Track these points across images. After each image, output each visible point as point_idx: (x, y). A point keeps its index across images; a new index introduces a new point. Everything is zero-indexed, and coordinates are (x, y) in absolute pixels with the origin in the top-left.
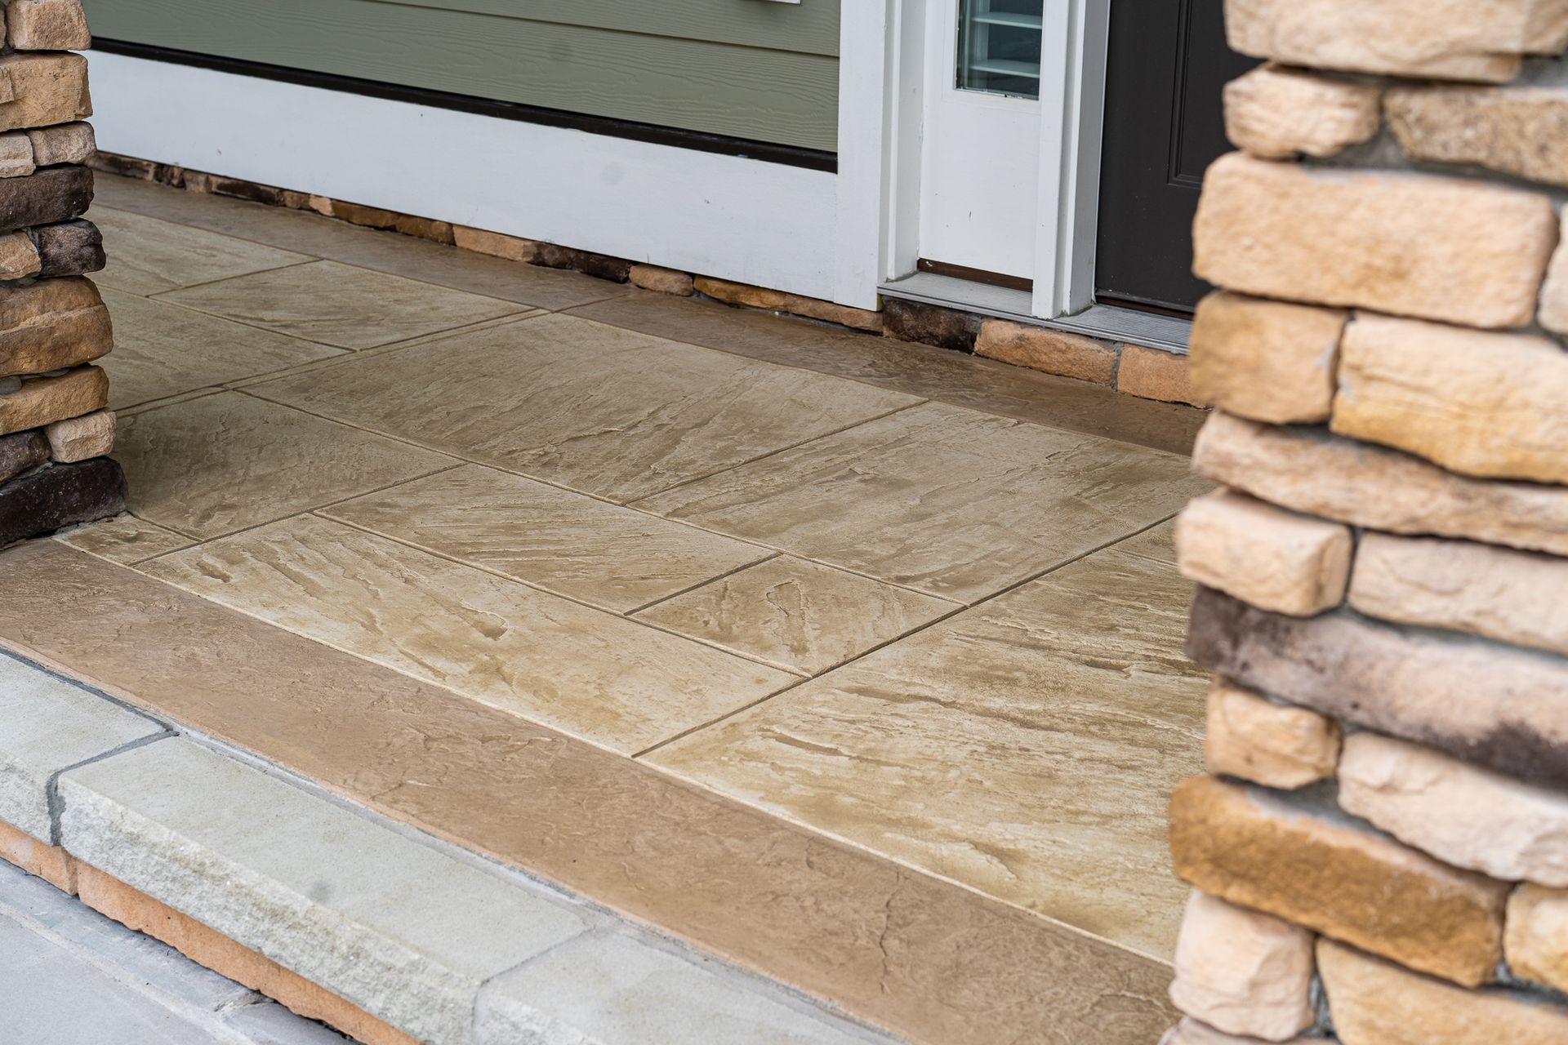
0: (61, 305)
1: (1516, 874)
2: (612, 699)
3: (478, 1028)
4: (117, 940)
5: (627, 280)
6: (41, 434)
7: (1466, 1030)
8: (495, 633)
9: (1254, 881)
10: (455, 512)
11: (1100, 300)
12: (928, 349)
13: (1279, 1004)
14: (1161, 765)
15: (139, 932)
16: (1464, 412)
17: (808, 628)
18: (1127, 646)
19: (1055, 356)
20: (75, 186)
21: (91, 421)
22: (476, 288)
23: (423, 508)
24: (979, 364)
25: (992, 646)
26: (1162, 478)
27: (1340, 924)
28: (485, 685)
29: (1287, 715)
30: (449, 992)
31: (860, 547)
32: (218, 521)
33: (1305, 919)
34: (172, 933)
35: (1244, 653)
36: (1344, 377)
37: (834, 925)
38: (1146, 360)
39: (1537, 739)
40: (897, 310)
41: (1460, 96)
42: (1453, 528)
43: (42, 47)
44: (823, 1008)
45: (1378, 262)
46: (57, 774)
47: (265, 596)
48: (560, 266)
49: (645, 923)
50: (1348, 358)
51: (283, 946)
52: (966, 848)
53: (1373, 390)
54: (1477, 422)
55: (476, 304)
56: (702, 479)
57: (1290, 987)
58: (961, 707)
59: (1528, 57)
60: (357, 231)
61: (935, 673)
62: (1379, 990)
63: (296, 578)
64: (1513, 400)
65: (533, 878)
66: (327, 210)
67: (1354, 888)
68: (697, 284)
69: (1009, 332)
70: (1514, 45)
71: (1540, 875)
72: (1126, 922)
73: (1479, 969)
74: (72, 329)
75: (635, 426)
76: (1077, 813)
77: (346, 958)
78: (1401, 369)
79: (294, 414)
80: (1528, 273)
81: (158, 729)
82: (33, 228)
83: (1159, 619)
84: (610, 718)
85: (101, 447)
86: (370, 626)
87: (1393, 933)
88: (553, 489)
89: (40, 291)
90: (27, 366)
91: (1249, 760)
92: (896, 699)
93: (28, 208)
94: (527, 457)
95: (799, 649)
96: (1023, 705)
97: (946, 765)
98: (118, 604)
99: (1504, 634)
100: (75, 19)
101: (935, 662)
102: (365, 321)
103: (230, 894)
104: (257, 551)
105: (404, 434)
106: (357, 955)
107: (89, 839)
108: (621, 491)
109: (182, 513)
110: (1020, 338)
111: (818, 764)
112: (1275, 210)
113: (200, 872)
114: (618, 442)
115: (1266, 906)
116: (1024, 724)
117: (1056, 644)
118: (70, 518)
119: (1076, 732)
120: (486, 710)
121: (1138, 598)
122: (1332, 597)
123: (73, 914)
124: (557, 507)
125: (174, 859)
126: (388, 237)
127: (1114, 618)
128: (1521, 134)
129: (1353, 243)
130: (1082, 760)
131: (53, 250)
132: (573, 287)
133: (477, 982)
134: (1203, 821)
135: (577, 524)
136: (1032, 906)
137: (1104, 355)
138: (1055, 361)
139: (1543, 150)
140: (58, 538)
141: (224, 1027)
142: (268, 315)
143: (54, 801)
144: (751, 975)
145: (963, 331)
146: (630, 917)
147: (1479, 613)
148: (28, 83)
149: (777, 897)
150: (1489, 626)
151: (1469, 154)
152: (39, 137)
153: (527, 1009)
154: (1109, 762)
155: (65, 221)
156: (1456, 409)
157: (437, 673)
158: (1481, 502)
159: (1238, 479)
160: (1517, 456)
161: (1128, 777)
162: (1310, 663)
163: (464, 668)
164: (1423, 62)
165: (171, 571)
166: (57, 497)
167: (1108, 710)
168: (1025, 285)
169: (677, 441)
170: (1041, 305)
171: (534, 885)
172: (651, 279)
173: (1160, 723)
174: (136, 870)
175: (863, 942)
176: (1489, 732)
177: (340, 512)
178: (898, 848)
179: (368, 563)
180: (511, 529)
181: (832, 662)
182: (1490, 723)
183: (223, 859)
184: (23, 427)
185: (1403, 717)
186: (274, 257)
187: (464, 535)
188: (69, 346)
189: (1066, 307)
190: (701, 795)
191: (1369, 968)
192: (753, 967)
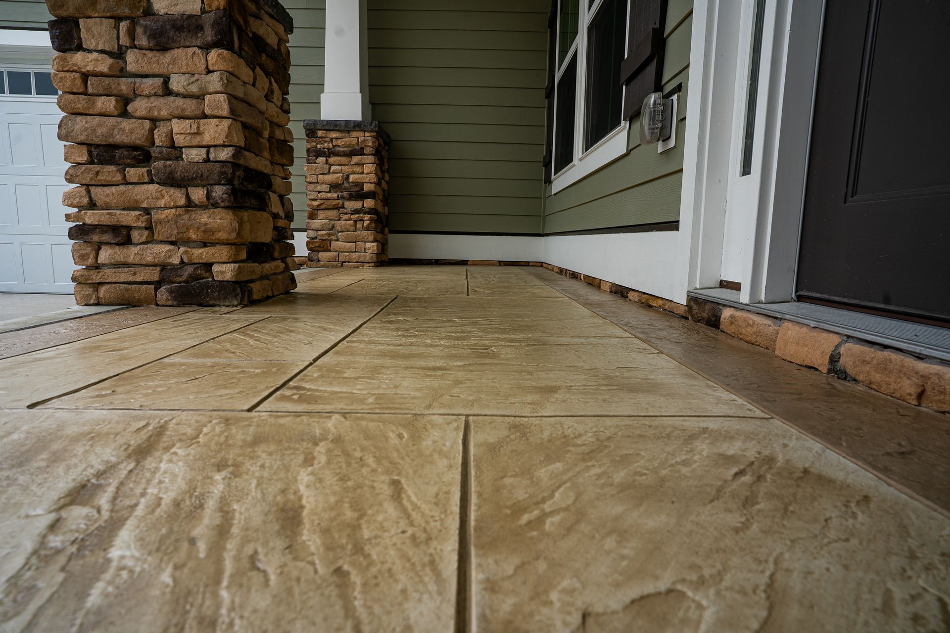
0: (218, 217)
6: (208, 266)
19: (750, 330)
20: (223, 170)
21: (225, 266)
24: (722, 337)
38: (793, 331)
40: (693, 303)
68: (640, 296)
74: (216, 226)
82: (205, 185)
89: (205, 210)
93: (202, 176)
100: (223, 102)
131: (214, 194)
137: (771, 329)
138: (750, 334)
145: (716, 315)
148: (206, 127)
152: (212, 149)
166: (207, 292)
168: (736, 287)
170: (744, 296)
172: (631, 296)
184: (196, 261)
189: (763, 297)
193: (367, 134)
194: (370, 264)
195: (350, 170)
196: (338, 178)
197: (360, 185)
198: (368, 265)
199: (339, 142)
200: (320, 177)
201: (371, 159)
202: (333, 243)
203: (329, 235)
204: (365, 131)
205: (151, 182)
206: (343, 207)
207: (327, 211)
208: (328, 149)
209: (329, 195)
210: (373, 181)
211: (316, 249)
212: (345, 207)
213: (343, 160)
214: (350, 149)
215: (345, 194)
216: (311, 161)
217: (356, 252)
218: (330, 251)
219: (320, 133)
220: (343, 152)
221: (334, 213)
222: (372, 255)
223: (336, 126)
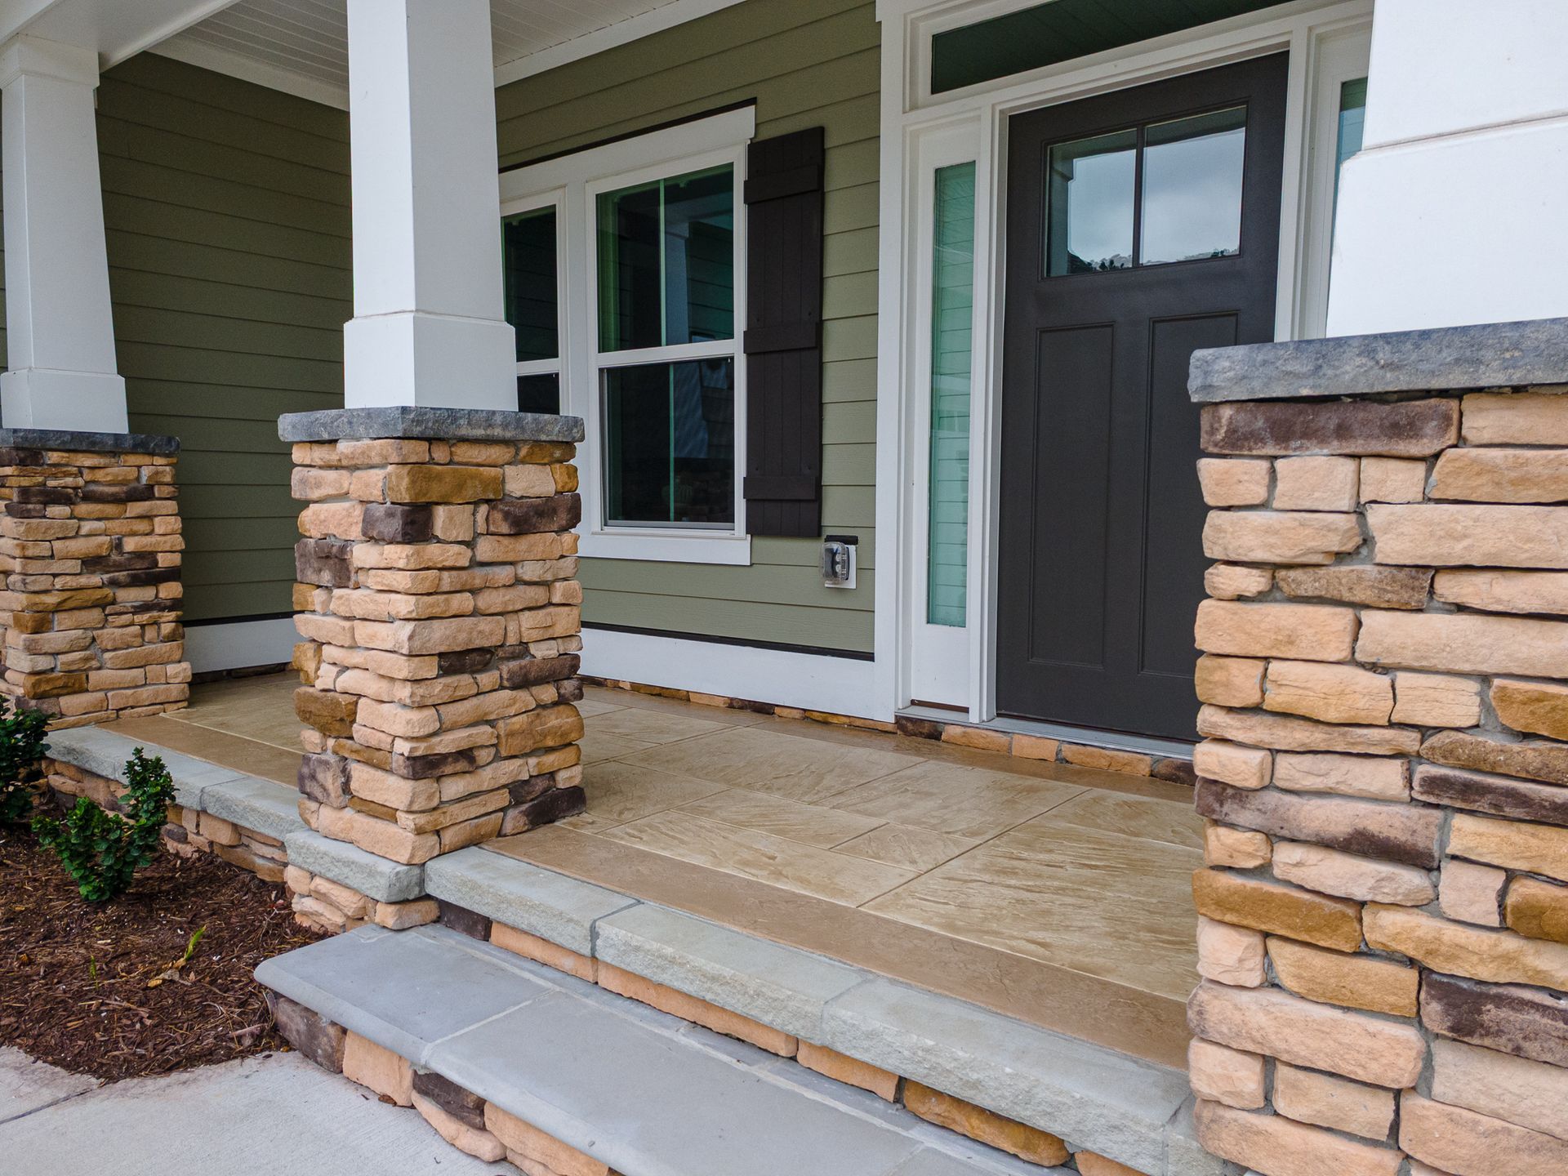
0: (564, 716)
1: (1368, 898)
2: (836, 884)
3: (824, 1026)
4: (619, 1002)
5: (773, 713)
6: (552, 775)
7: (1348, 974)
8: (773, 858)
9: (1237, 911)
10: (734, 809)
11: (999, 715)
12: (920, 739)
13: (1251, 970)
14: (1097, 906)
15: (631, 998)
16: (1326, 695)
17: (914, 853)
18: (1060, 858)
19: (981, 740)
21: (574, 768)
22: (706, 718)
23: (719, 808)
24: (944, 745)
25: (1001, 859)
26: (1048, 790)
27: (1282, 928)
28: (778, 880)
29: (1249, 835)
30: (808, 1008)
31: (924, 820)
32: (627, 815)
33: (1263, 927)
34: (650, 996)
35: (1226, 808)
36: (1268, 685)
37: (976, 974)
38: (1025, 741)
39: (1373, 836)
40: (904, 722)
41: (1311, 570)
42: (1323, 747)
43: (563, 602)
44: (985, 1009)
45: (1280, 638)
46: (595, 921)
47: (662, 845)
48: (741, 708)
49: (890, 976)
50: (1270, 677)
51: (718, 995)
52: (1024, 942)
53: (1283, 690)
54: (1333, 701)
55: (709, 725)
56: (841, 793)
57: (1256, 961)
58: (997, 884)
59: (1337, 554)
60: (643, 696)
61: (979, 871)
62: (1303, 958)
63: (674, 838)
64: (1347, 691)
65: (830, 959)
66: (628, 687)
67: (1287, 910)
68: (807, 714)
69: (958, 730)
70: (1336, 549)
71: (1378, 898)
72: (1109, 971)
73: (1353, 944)
74: (568, 727)
75: (801, 772)
76: (1068, 926)
77: (752, 997)
78: (1296, 681)
79: (645, 770)
80: (1348, 639)
81: (634, 901)
82: (555, 681)
83: (1071, 847)
84: (841, 893)
85: (576, 782)
86: (715, 856)
87: (1309, 930)
88: (775, 798)
89: (556, 709)
90: (550, 743)
91: (1231, 857)
92: (966, 881)
93: (554, 672)
94: (758, 786)
95: (913, 862)
96: (1024, 883)
97: (1000, 908)
98: (596, 850)
99: (1350, 791)
101: (977, 866)
102: (662, 732)
103: (689, 971)
104: (650, 826)
105: (698, 777)
106: (758, 995)
107: (612, 951)
108: (806, 798)
109: (610, 812)
110: (964, 732)
111: (942, 909)
112: (1231, 619)
113: (672, 961)
114: (796, 779)
115: (1245, 922)
116: (1028, 891)
117: (1028, 857)
118: (562, 814)
119: (1052, 893)
120: (782, 890)
121: (1060, 839)
122: (1267, 782)
123: (595, 991)
124: (779, 806)
125: (660, 956)
126: (658, 698)
127: (1050, 847)
128: (1340, 584)
129: (1268, 631)
130: (1060, 905)
131: (562, 691)
132: (748, 716)
133: (822, 1003)
134: (1210, 886)
135: (791, 813)
136: (1063, 965)
137: (1004, 739)
138: (981, 743)
139: (1350, 589)
140: (557, 824)
141: (683, 1038)
142: (616, 731)
143: (594, 934)
144: (946, 996)
145: (936, 730)
146: (882, 974)
147: (1338, 783)
148: (558, 618)
149: (946, 964)
150: (1343, 788)
151: (1317, 593)
152: (560, 641)
153: (850, 1013)
154: (1073, 905)
155: (568, 678)
156: (1322, 695)
157: (753, 875)
158: (1336, 735)
159: (1219, 733)
160: (1353, 713)
161: (1085, 912)
162: (1259, 810)
163: (765, 873)
164: (1296, 557)
165: (615, 836)
166: (558, 804)
167: (1064, 884)
168: (965, 710)
169: (823, 778)
170: (973, 718)
171: (832, 962)
172: (785, 712)
173: (1089, 889)
174: (636, 965)
175: (992, 981)
176: (1349, 834)
177: (682, 810)
178: (993, 943)
179: (704, 830)
180: (762, 815)
181: (931, 867)
182: (1350, 830)
183: (685, 954)
184: (546, 771)
185: (1305, 831)
186: (610, 707)
187: (741, 818)
188: (567, 734)
189: (985, 718)
190: (895, 923)
191: (1296, 948)
192: (947, 993)
193: (158, 460)
194: (180, 705)
195: (125, 529)
196: (100, 546)
197: (149, 556)
198: (175, 706)
199: (100, 475)
200: (57, 545)
201: (172, 506)
202: (93, 675)
203: (87, 659)
204: (152, 454)
205: (502, 687)
206: (114, 602)
207: (77, 613)
208: (75, 488)
209: (83, 580)
210: (179, 548)
211: (55, 691)
212: (119, 600)
213: (110, 509)
214: (125, 488)
215: (121, 575)
216: (34, 514)
217: (145, 684)
218: (87, 691)
219: (54, 457)
220: (113, 495)
221: (95, 615)
222: (182, 686)
223: (94, 443)
